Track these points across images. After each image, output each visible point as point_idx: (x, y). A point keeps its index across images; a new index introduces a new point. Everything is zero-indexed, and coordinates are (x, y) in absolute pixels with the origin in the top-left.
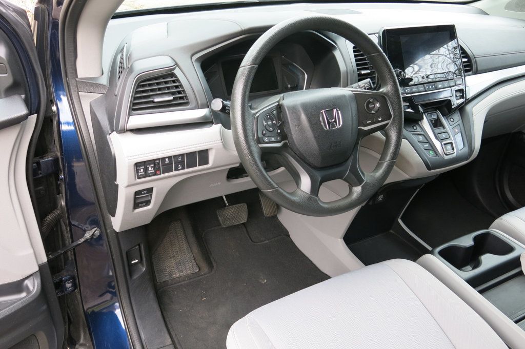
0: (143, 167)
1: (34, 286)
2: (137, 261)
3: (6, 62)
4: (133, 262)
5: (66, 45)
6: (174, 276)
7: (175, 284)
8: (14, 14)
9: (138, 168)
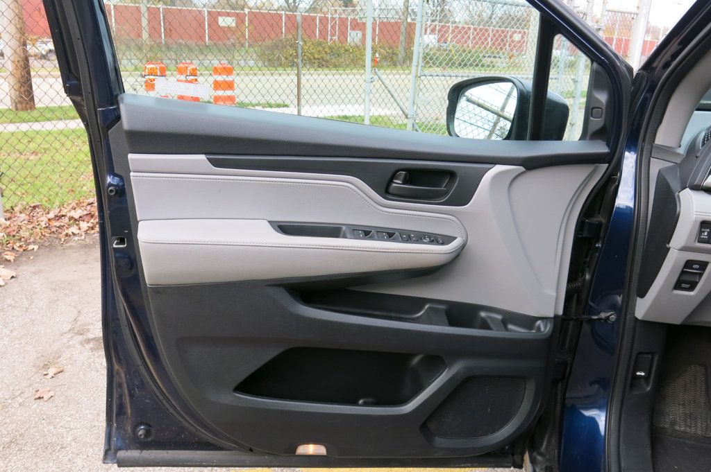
0: (708, 230)
1: (545, 329)
2: (643, 374)
3: (604, 108)
4: (638, 373)
5: (655, 110)
6: (677, 428)
7: (676, 437)
8: (625, 69)
9: (703, 230)
